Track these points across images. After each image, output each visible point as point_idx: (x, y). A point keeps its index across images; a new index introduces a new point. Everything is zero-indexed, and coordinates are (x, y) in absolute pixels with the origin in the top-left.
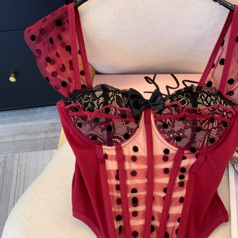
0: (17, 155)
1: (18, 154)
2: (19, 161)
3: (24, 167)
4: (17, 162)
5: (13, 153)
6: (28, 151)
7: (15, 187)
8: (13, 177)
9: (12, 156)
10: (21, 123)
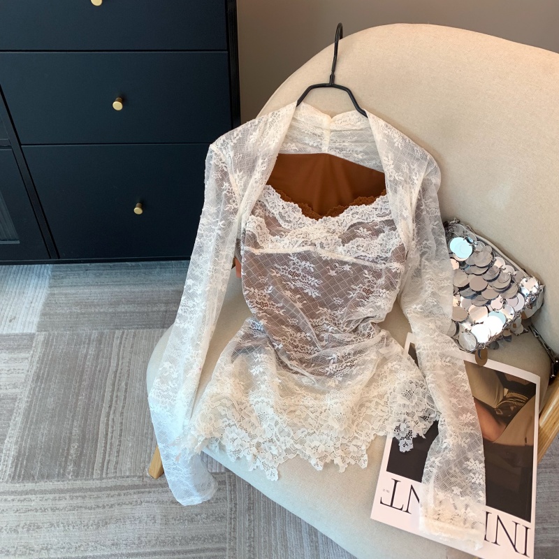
0: (118, 333)
1: (121, 331)
2: (121, 340)
3: (129, 350)
5: (113, 329)
6: (137, 328)
7: (113, 375)
9: (110, 333)
10: (127, 286)
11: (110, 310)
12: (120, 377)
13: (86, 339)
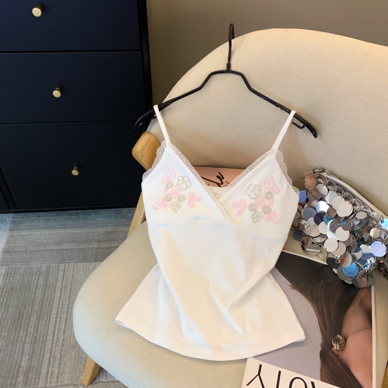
0: (62, 266)
1: (64, 265)
2: (64, 272)
3: (70, 280)
4: (62, 273)
5: (58, 263)
6: (76, 262)
7: (58, 301)
8: (56, 289)
9: (56, 266)
10: (69, 229)
11: (56, 248)
13: (37, 271)
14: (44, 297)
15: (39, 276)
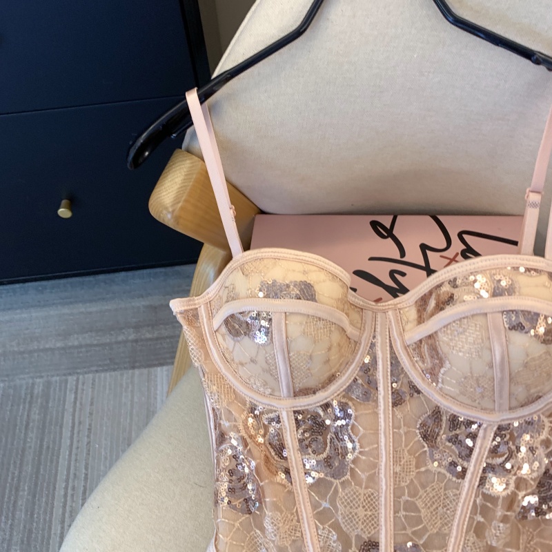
2: (76, 393)
4: (73, 396)
6: (97, 371)
8: (64, 430)
9: (61, 382)
11: (59, 345)
12: (76, 455)
13: (26, 394)
14: (41, 446)
15: (31, 403)
